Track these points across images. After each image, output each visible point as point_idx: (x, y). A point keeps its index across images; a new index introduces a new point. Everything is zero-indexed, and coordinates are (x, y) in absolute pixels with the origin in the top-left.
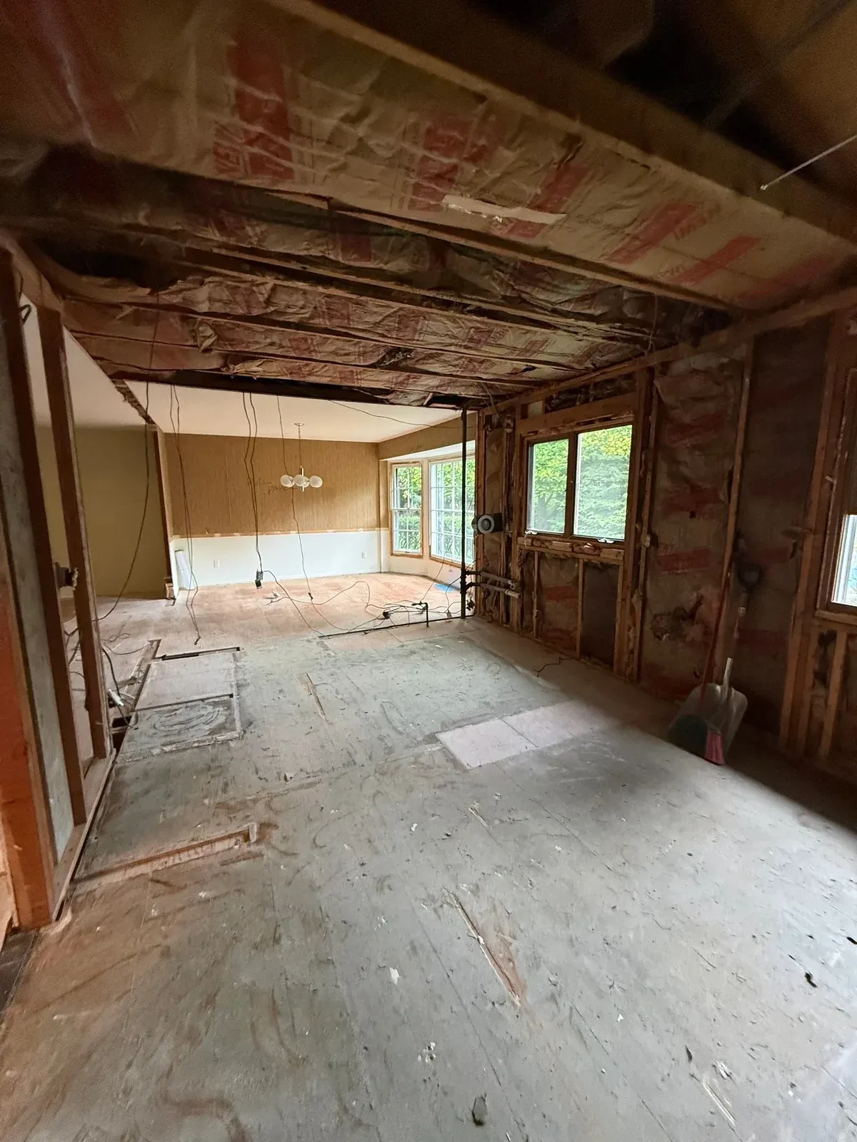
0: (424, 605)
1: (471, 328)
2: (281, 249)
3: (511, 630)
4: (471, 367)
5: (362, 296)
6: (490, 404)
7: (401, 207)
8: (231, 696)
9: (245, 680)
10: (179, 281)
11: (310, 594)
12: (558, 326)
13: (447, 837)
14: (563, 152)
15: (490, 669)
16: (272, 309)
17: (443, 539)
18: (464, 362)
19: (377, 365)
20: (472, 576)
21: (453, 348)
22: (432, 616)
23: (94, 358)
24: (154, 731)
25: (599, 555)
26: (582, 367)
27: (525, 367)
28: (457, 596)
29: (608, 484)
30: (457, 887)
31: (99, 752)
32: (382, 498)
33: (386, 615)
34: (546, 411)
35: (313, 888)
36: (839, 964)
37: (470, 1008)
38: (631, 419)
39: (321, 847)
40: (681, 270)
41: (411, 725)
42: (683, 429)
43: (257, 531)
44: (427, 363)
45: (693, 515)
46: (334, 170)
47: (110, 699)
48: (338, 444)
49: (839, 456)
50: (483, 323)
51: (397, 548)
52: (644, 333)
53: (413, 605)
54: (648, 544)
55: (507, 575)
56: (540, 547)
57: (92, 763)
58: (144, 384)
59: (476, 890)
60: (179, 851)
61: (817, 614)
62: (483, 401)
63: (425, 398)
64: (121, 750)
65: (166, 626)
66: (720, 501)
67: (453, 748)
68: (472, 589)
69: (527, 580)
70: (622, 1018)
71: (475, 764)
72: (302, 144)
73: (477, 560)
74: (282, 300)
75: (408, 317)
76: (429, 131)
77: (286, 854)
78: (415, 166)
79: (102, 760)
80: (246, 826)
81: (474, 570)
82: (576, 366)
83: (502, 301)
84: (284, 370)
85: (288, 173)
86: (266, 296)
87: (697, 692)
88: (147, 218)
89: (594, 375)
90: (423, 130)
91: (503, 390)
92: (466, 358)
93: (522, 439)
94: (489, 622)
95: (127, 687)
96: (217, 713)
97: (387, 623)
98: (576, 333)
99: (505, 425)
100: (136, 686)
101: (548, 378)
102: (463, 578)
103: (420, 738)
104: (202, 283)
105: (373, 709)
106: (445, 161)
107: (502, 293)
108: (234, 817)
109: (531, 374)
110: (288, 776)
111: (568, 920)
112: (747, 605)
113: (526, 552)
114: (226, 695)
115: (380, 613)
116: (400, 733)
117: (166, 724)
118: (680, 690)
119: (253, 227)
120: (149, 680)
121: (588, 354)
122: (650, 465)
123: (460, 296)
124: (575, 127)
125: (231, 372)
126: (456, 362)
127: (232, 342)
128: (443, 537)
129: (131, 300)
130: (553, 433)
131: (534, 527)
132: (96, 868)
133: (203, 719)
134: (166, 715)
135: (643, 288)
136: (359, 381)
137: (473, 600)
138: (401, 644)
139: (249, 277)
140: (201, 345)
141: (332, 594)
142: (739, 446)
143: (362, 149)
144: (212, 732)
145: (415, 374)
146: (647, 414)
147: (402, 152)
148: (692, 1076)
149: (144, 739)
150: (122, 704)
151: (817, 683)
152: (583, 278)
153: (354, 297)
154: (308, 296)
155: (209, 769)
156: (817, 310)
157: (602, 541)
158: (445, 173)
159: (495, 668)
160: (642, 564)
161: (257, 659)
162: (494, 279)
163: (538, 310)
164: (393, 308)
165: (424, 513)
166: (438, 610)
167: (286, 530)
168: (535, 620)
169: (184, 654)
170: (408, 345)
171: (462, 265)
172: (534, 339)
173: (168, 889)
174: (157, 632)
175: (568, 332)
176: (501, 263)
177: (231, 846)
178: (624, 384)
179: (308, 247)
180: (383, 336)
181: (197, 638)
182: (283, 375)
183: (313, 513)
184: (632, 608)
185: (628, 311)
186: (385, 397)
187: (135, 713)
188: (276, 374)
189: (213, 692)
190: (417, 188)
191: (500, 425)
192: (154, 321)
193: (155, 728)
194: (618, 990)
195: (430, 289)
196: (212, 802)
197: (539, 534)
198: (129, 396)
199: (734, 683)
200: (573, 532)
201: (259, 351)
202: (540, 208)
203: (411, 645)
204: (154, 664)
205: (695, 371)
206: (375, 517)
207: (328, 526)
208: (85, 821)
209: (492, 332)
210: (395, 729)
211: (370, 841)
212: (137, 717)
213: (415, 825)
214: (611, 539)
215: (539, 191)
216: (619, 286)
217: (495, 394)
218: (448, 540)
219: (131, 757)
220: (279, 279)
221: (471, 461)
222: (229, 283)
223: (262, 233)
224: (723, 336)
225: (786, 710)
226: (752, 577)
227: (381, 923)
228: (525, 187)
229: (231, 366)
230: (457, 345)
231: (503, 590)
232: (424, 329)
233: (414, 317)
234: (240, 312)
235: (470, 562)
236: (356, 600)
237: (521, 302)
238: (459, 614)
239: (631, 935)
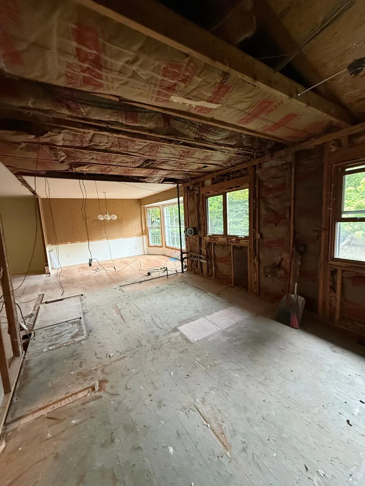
0: (165, 269)
1: (181, 151)
2: (97, 118)
3: (203, 276)
4: (181, 166)
5: (134, 138)
6: (188, 181)
7: (152, 100)
8: (81, 318)
9: (87, 310)
10: (49, 132)
11: (114, 267)
12: (218, 150)
13: (188, 376)
14: (221, 79)
15: (197, 295)
16: (93, 144)
17: (171, 239)
18: (178, 165)
19: (140, 167)
20: (185, 254)
21: (173, 159)
22: (169, 273)
23: (7, 166)
24: (44, 340)
25: (239, 243)
26: (226, 166)
27: (203, 166)
28: (179, 263)
29: (237, 212)
30: (195, 401)
31: (16, 353)
32: (143, 222)
33: (149, 274)
34: (213, 184)
35: (128, 411)
36: (359, 414)
37: (208, 461)
38: (248, 186)
39: (130, 389)
40: (267, 127)
41: (166, 324)
42: (269, 190)
43: (88, 240)
44: (162, 166)
45: (276, 225)
46: (122, 84)
47: (21, 327)
48: (123, 200)
49: (332, 200)
50: (186, 149)
51: (151, 244)
52: (252, 152)
53: (161, 269)
54: (259, 237)
55: (201, 253)
56: (214, 240)
57: (12, 359)
58: (33, 178)
59: (203, 401)
60: (60, 400)
61: (329, 262)
62: (186, 180)
63: (161, 180)
64: (27, 351)
65: (46, 287)
66: (286, 218)
67: (185, 333)
68: (186, 260)
69: (209, 255)
70: (275, 455)
71: (196, 340)
72: (107, 73)
73: (187, 247)
74: (97, 140)
75: (154, 147)
76: (164, 68)
77: (113, 395)
78: (158, 83)
79: (18, 358)
80: (92, 383)
81: (186, 252)
82: (224, 165)
83: (195, 140)
84: (98, 170)
85: (101, 86)
86: (90, 138)
87: (284, 298)
88: (32, 104)
89: (232, 168)
90: (162, 68)
91: (193, 175)
92: (179, 163)
93: (203, 195)
94: (194, 273)
95: (28, 319)
96: (74, 328)
97: (150, 277)
98: (224, 152)
99: (196, 190)
100: (33, 318)
101: (213, 170)
102: (182, 255)
103: (170, 330)
104: (60, 133)
105: (147, 318)
106: (172, 81)
107: (194, 136)
108: (86, 379)
109: (206, 169)
110: (111, 355)
111: (245, 409)
112: (301, 261)
113: (208, 243)
114: (78, 318)
115: (146, 273)
116: (161, 329)
117: (49, 335)
118: (277, 298)
119: (84, 108)
120: (39, 314)
121: (229, 161)
122: (257, 205)
123: (177, 138)
124: (226, 69)
125: (74, 171)
126: (174, 165)
127: (74, 158)
128: (171, 238)
129: (25, 141)
130: (216, 193)
131: (210, 232)
132: (17, 415)
133: (68, 331)
134: (49, 331)
135: (252, 134)
136: (132, 174)
137: (186, 264)
138: (157, 287)
139: (82, 130)
140: (59, 160)
141: (124, 266)
142: (292, 197)
143: (134, 75)
144: (73, 337)
145: (157, 170)
146: (255, 184)
147: (152, 77)
148: (309, 478)
149: (39, 344)
150: (27, 329)
151: (332, 291)
152: (228, 130)
153: (130, 138)
154: (110, 138)
155: (72, 356)
156: (318, 142)
157: (240, 237)
158: (172, 87)
159: (199, 294)
160: (257, 245)
161: (91, 299)
162: (191, 131)
163: (209, 143)
164: (148, 143)
165: (162, 228)
166: (172, 270)
167: (101, 238)
168: (213, 271)
169: (56, 300)
170: (154, 158)
171: (177, 125)
172: (207, 155)
173: (56, 421)
174: (42, 291)
175: (221, 152)
176: (194, 124)
177: (86, 394)
178: (244, 172)
179: (110, 117)
180: (143, 154)
181: (62, 292)
182: (98, 172)
183: (113, 231)
184: (254, 264)
185: (245, 143)
186: (143, 180)
187: (33, 332)
188: (94, 172)
189: (71, 317)
190: (159, 93)
191: (193, 190)
192: (36, 150)
193: (44, 338)
194: (271, 440)
195: (164, 135)
196: (75, 373)
197: (213, 235)
198: (24, 183)
199: (299, 293)
200: (227, 234)
201: (86, 162)
202: (211, 102)
203: (161, 288)
204: (41, 306)
205: (272, 167)
206: (141, 231)
207: (120, 235)
208: (10, 391)
209: (190, 152)
210: (158, 327)
211: (152, 383)
212: (34, 333)
213: (172, 372)
214: (243, 236)
215: (211, 95)
216: (241, 133)
217: (190, 177)
218: (173, 239)
219: (32, 354)
220: (96, 131)
221: (182, 205)
222: (73, 133)
223: (88, 111)
224: (282, 153)
225: (320, 303)
226: (302, 248)
227: (162, 424)
228: (205, 93)
229: (74, 169)
230: (175, 158)
231: (199, 259)
232: (161, 152)
233: (157, 146)
234: (78, 145)
235: (184, 248)
236: (135, 268)
237: (202, 140)
238: (181, 271)
239: (273, 413)
